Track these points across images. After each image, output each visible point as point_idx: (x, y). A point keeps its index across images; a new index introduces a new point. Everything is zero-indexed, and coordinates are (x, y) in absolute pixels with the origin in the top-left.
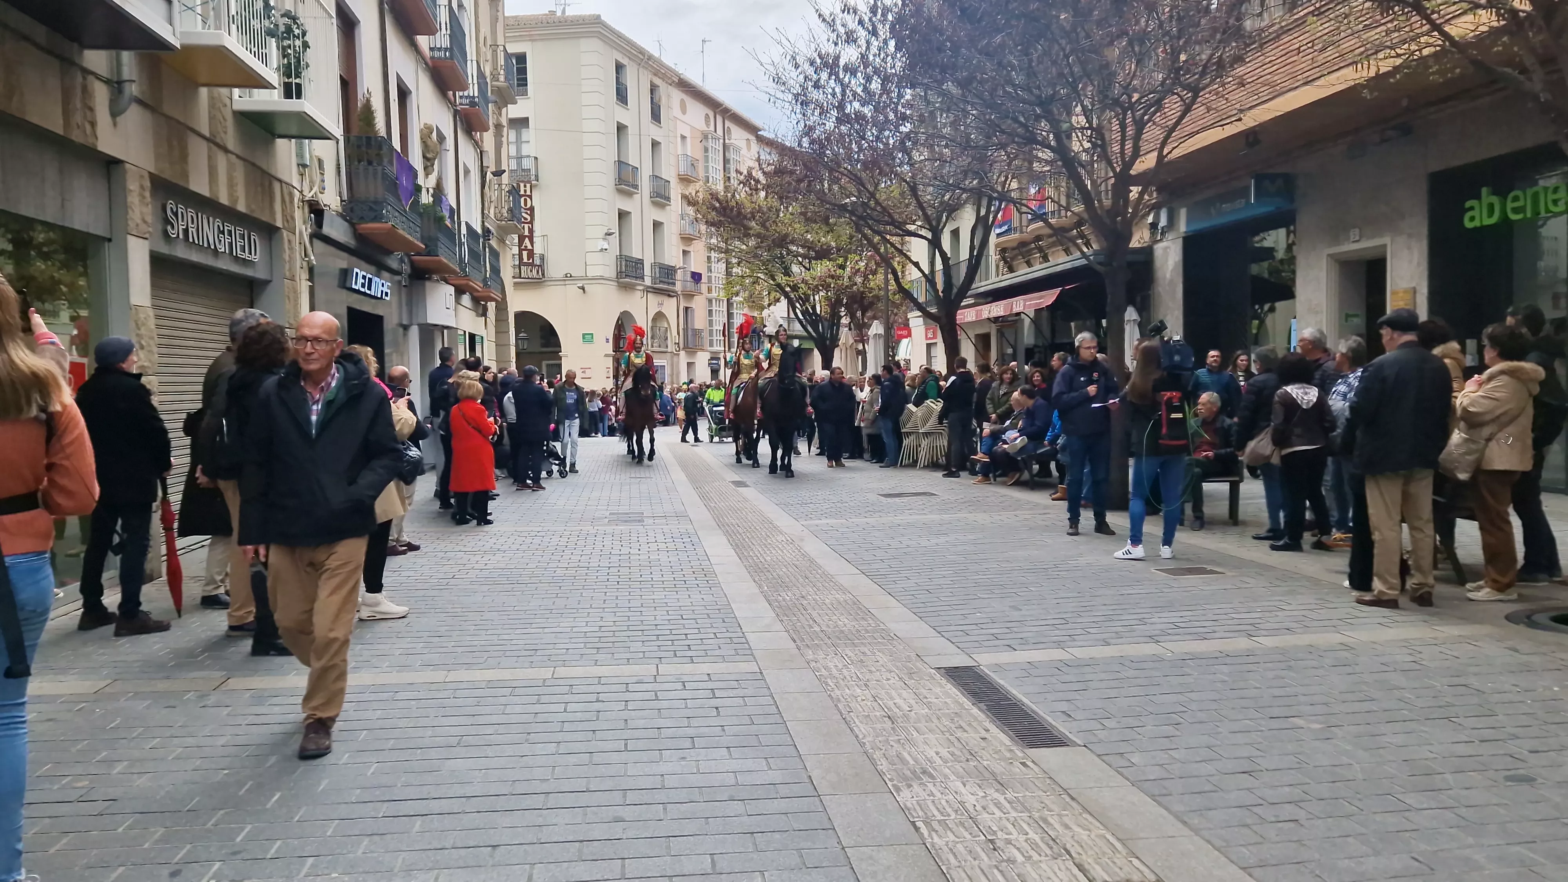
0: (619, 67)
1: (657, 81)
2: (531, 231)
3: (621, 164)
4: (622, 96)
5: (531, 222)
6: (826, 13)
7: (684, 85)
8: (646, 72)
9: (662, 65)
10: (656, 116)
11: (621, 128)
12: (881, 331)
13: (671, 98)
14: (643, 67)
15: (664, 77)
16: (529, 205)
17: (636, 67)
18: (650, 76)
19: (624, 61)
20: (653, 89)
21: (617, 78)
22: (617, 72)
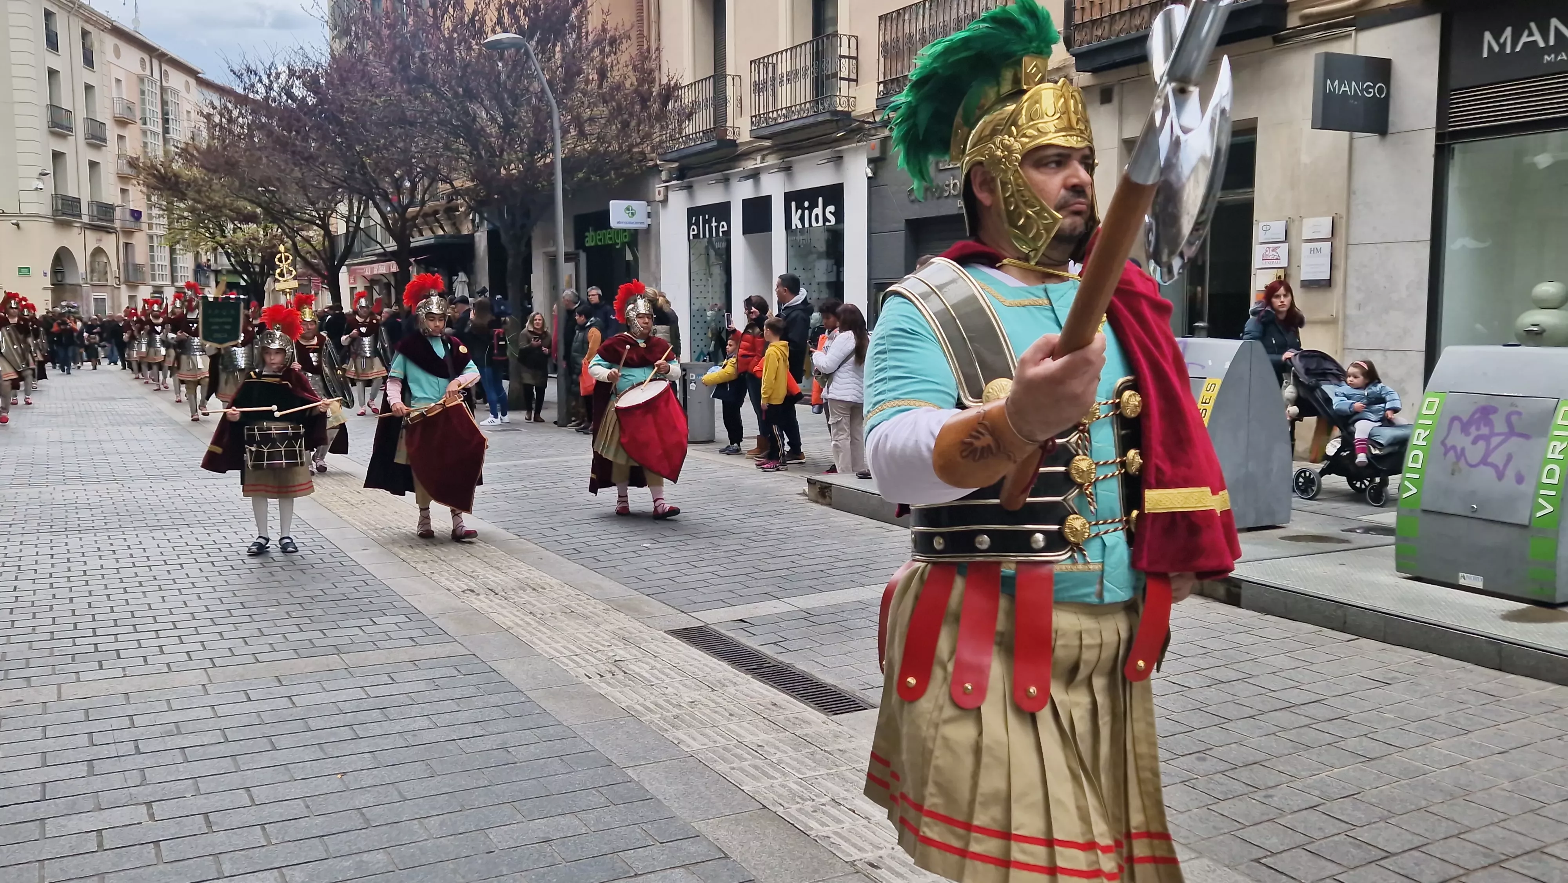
0: (48, 15)
1: (89, 28)
3: (54, 108)
4: (52, 43)
7: (118, 32)
8: (76, 19)
9: (93, 12)
10: (89, 61)
11: (52, 74)
13: (105, 44)
14: (74, 14)
15: (95, 24)
17: (66, 14)
18: (81, 23)
19: (53, 9)
20: (85, 34)
21: (47, 26)
22: (46, 20)
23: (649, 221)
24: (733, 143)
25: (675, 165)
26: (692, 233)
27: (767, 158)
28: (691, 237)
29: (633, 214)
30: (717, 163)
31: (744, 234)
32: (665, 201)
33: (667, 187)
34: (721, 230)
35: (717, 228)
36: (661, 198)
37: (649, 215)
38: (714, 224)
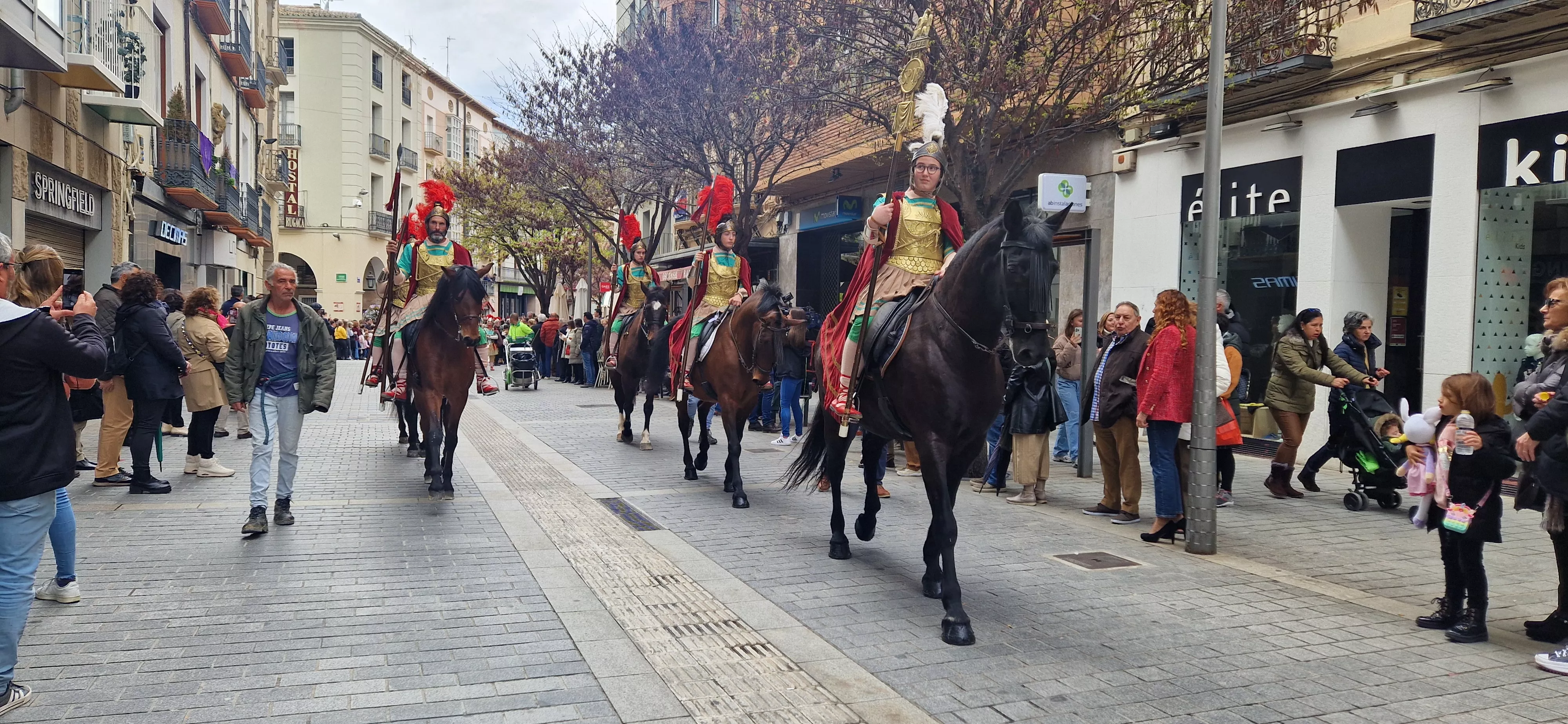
0: (376, 57)
1: (408, 71)
2: (296, 189)
3: (375, 137)
4: (377, 80)
5: (296, 182)
6: (549, 53)
7: (432, 76)
8: (398, 63)
9: (412, 58)
10: (407, 98)
11: (375, 107)
12: (586, 286)
13: (421, 86)
14: (397, 58)
15: (414, 68)
16: (295, 168)
17: (390, 58)
18: (402, 66)
19: (380, 52)
20: (405, 76)
21: (374, 66)
22: (374, 61)
23: (1088, 203)
24: (1326, 63)
25: (1161, 117)
26: (1191, 211)
27: (1415, 77)
28: (1191, 218)
29: (1069, 192)
30: (1269, 102)
31: (1336, 205)
32: (1129, 173)
33: (1135, 151)
34: (1272, 202)
35: (1262, 203)
36: (1126, 165)
37: (1088, 194)
38: (1253, 195)
